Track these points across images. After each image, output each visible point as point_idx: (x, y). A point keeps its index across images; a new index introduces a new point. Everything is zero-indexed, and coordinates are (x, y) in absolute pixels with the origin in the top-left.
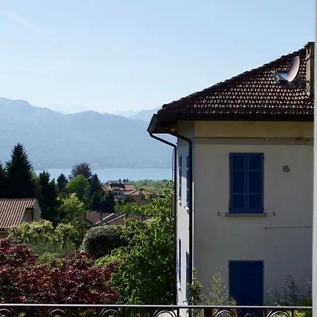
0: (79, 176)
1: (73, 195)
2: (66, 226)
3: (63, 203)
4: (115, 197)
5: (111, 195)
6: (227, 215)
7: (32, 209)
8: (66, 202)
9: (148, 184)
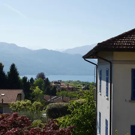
0: (40, 79)
1: (37, 87)
2: (37, 103)
3: (33, 91)
4: (57, 88)
5: (55, 88)
6: (130, 101)
7: (20, 94)
8: (35, 91)
9: (71, 82)
